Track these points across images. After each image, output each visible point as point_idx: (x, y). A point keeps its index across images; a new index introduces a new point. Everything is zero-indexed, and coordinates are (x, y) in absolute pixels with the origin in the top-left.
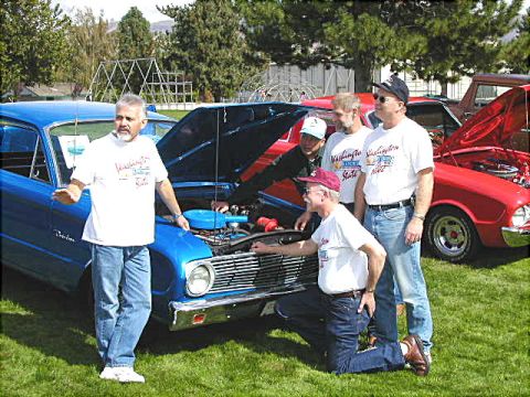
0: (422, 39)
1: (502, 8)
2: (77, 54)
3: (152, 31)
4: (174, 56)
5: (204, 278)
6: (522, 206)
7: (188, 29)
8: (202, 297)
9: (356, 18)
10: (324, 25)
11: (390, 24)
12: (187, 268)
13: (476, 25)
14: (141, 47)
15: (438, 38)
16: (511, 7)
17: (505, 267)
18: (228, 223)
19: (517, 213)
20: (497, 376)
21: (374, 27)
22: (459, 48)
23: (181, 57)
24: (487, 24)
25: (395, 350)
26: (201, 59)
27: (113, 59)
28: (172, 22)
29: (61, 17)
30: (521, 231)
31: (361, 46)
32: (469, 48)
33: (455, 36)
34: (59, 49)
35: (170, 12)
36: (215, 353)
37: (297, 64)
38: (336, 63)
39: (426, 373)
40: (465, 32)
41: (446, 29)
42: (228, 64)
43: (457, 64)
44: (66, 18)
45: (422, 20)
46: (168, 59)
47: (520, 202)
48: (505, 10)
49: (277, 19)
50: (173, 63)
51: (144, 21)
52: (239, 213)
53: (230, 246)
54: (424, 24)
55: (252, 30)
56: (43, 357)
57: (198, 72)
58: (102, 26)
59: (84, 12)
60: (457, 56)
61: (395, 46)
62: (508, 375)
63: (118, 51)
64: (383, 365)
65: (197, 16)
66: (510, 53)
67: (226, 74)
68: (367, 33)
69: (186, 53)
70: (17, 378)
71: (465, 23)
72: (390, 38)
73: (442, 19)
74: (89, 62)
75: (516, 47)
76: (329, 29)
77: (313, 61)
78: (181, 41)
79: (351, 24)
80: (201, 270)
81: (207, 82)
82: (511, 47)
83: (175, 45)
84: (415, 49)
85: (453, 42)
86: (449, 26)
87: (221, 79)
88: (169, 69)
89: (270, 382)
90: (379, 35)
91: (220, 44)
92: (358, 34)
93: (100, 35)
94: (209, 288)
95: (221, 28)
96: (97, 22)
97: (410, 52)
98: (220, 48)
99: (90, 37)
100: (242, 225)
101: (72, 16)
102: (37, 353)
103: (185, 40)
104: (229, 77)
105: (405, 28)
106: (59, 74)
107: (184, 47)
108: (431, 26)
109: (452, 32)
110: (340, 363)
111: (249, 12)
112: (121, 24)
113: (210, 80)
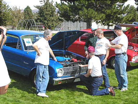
0: (104, 15)
1: (124, 7)
2: (13, 18)
3: (33, 12)
4: (38, 19)
5: (61, 73)
6: (134, 56)
7: (42, 12)
8: (60, 77)
9: (87, 10)
10: (79, 11)
11: (96, 11)
12: (57, 70)
13: (118, 11)
14: (30, 17)
15: (108, 15)
16: (126, 7)
17: (130, 71)
18: (65, 60)
19: (133, 58)
20: (131, 96)
21: (92, 12)
22: (113, 17)
23: (40, 19)
24: (120, 11)
25: (107, 90)
26: (45, 19)
27: (22, 19)
28: (38, 10)
29: (9, 8)
30: (134, 62)
31: (89, 17)
32: (116, 17)
33: (113, 14)
34: (8, 17)
35: (37, 7)
36: (63, 91)
37: (72, 21)
38: (82, 21)
39: (114, 95)
40: (115, 13)
41: (110, 12)
42: (52, 21)
43: (113, 21)
44: (10, 9)
45: (104, 10)
46: (37, 20)
47: (134, 55)
48: (125, 8)
49: (67, 9)
50: (38, 21)
51: (31, 10)
52: (67, 57)
53: (67, 65)
54: (104, 11)
55: (61, 12)
56: (22, 92)
57: (45, 23)
58: (20, 11)
59: (15, 7)
60: (113, 19)
61: (97, 17)
62: (134, 96)
63: (24, 17)
64: (104, 94)
65: (44, 8)
66: (126, 19)
67: (52, 23)
68: (90, 13)
69: (42, 18)
70: (17, 97)
71: (115, 11)
72: (96, 14)
73: (109, 10)
74: (16, 20)
75: (127, 17)
76: (80, 12)
77: (76, 20)
78: (40, 15)
79: (86, 11)
80: (61, 71)
81: (47, 26)
82: (126, 17)
83: (38, 16)
84: (102, 17)
85: (112, 16)
86: (111, 12)
87: (51, 25)
88: (37, 22)
89: (77, 97)
90: (93, 14)
91: (50, 16)
92: (88, 13)
93: (19, 13)
94: (62, 75)
95: (51, 11)
96: (18, 10)
97: (101, 18)
98: (50, 17)
99: (16, 13)
100: (69, 60)
101: (12, 8)
102: (21, 91)
103: (41, 14)
104: (52, 24)
105: (100, 12)
106: (8, 23)
107: (41, 16)
108: (106, 12)
109: (112, 13)
110: (94, 93)
111: (60, 8)
112: (25, 10)
113: (48, 25)
